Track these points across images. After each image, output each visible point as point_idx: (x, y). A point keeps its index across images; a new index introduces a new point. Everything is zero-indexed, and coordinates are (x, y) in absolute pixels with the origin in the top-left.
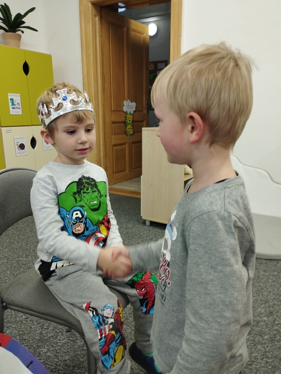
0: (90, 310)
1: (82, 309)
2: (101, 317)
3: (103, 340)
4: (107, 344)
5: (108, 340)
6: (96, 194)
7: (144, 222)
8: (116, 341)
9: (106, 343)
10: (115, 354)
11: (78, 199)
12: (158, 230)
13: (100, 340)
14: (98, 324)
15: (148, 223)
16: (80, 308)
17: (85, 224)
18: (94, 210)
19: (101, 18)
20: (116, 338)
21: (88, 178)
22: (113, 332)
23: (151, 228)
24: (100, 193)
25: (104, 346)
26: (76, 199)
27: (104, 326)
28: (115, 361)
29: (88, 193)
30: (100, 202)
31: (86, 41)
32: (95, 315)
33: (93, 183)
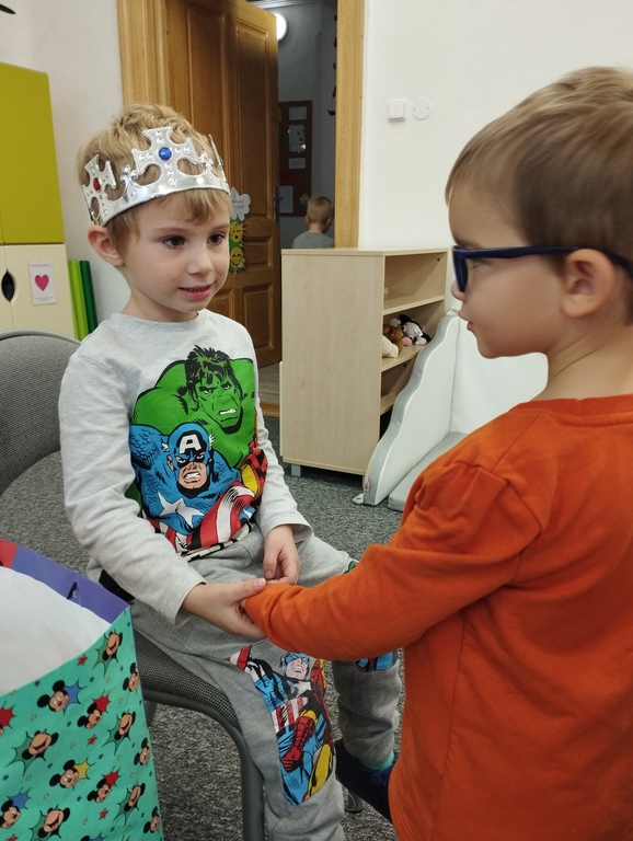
0: (250, 667)
1: (230, 666)
2: (278, 679)
3: (288, 733)
4: (297, 744)
5: (300, 733)
6: (231, 390)
8: (317, 734)
9: (294, 742)
10: (314, 767)
11: (191, 405)
12: (322, 486)
13: (279, 735)
14: (274, 696)
15: (296, 472)
16: (225, 664)
17: (211, 464)
18: (229, 430)
20: (317, 728)
21: (210, 353)
22: (311, 714)
23: (305, 482)
24: (240, 388)
25: (290, 750)
26: (184, 404)
27: (286, 700)
28: (314, 784)
29: (213, 389)
30: (242, 410)
31: (132, 42)
32: (265, 678)
33: (222, 364)
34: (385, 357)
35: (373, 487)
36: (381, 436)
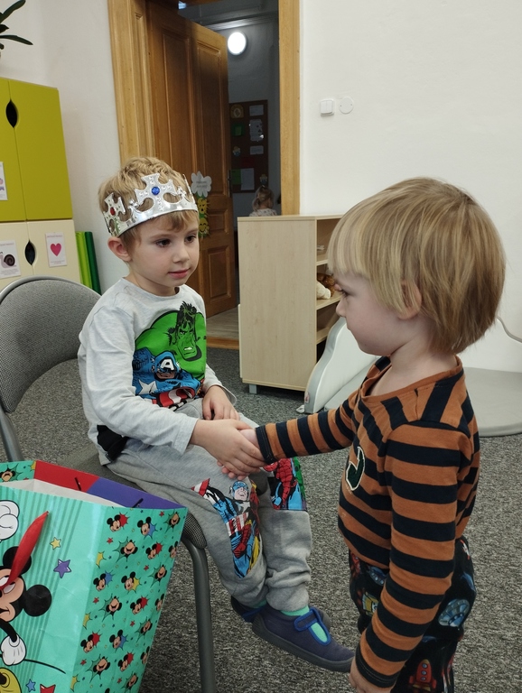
0: (207, 494)
1: (193, 495)
2: (229, 501)
3: (238, 536)
4: (243, 541)
5: (245, 535)
7: (246, 388)
9: (241, 541)
10: (253, 552)
12: (272, 401)
13: (232, 537)
14: (227, 513)
15: (253, 390)
16: (190, 492)
19: (148, 20)
23: (260, 398)
24: (195, 334)
27: (235, 516)
28: (253, 561)
31: (122, 62)
32: (220, 501)
34: (320, 298)
35: (312, 400)
36: (318, 360)
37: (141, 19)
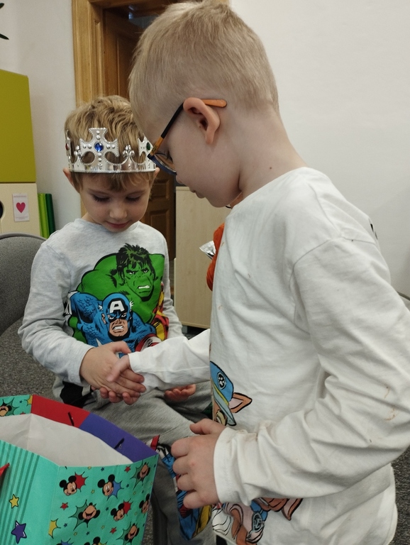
6: (148, 274)
10: (200, 515)
11: (119, 281)
13: (178, 493)
15: (185, 330)
17: (131, 321)
18: (144, 299)
19: (104, 26)
26: (115, 282)
28: (200, 525)
29: (135, 272)
30: (153, 287)
31: (82, 57)
32: (169, 456)
33: (143, 256)
37: (99, 24)
